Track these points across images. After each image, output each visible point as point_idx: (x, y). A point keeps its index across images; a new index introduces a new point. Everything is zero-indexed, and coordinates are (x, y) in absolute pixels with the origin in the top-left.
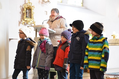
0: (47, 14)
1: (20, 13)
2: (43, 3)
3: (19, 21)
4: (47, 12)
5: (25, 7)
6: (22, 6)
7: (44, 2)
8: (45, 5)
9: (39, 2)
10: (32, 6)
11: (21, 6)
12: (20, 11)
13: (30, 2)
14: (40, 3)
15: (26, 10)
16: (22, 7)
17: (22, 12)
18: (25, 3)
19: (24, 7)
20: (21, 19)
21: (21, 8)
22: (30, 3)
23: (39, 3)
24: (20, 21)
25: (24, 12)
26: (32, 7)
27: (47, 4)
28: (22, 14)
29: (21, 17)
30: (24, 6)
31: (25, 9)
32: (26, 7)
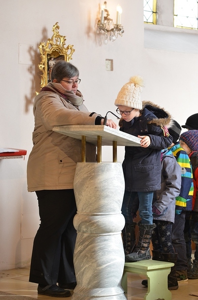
0: (112, 70)
1: (30, 70)
2: (100, 34)
3: (26, 97)
4: (112, 61)
5: (44, 50)
6: (35, 47)
7: (103, 31)
8: (106, 41)
9: (89, 29)
10: (65, 46)
11: (31, 48)
12: (30, 63)
13: (60, 34)
14: (92, 34)
15: (49, 60)
16: (36, 52)
17: (34, 67)
18: (45, 38)
19: (40, 51)
20: (32, 88)
21: (33, 53)
22: (59, 36)
23: (89, 36)
24: (29, 96)
25: (41, 67)
26: (68, 48)
27: (114, 38)
28: (34, 72)
29: (33, 82)
30: (41, 47)
31: (45, 59)
32: (47, 50)
